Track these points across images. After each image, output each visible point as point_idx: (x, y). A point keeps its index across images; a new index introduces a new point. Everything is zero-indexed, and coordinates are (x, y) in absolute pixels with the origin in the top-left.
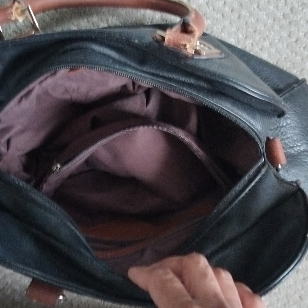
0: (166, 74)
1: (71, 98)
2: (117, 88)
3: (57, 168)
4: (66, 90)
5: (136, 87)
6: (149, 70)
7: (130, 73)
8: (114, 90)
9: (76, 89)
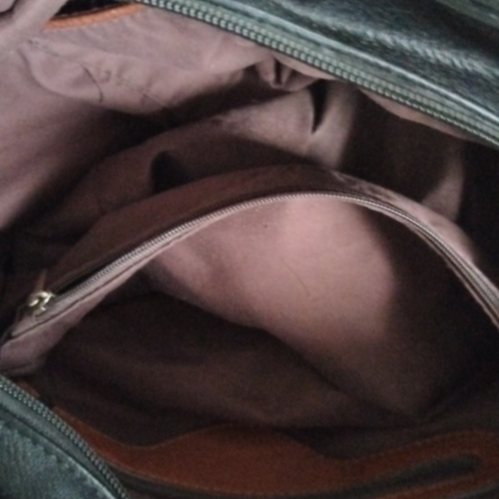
0: (387, 38)
1: (101, 95)
2: (233, 75)
3: (41, 299)
4: (87, 71)
5: (285, 77)
6: (329, 21)
7: (261, 21)
8: (225, 80)
9: (114, 72)
